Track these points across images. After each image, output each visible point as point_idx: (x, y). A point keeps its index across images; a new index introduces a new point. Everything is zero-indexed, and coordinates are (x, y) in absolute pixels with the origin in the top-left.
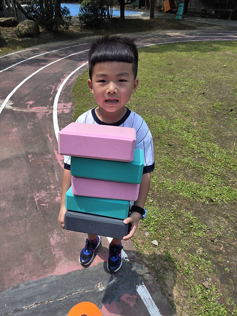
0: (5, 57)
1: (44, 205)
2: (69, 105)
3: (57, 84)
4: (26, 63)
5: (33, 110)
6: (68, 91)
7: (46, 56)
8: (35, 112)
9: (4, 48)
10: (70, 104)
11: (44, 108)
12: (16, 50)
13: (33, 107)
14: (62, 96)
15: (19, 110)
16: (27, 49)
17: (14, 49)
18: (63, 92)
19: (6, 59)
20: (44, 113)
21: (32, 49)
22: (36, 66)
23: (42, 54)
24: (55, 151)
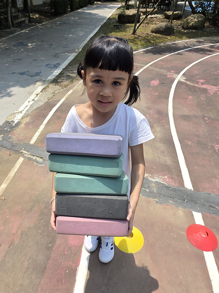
0: (174, 44)
4: (193, 50)
5: (204, 86)
8: (206, 89)
9: (172, 37)
11: (214, 87)
12: (182, 39)
13: (205, 84)
15: (192, 84)
16: (192, 40)
17: (180, 39)
19: (174, 45)
20: (215, 91)
21: (196, 40)
22: (202, 54)
23: (206, 46)
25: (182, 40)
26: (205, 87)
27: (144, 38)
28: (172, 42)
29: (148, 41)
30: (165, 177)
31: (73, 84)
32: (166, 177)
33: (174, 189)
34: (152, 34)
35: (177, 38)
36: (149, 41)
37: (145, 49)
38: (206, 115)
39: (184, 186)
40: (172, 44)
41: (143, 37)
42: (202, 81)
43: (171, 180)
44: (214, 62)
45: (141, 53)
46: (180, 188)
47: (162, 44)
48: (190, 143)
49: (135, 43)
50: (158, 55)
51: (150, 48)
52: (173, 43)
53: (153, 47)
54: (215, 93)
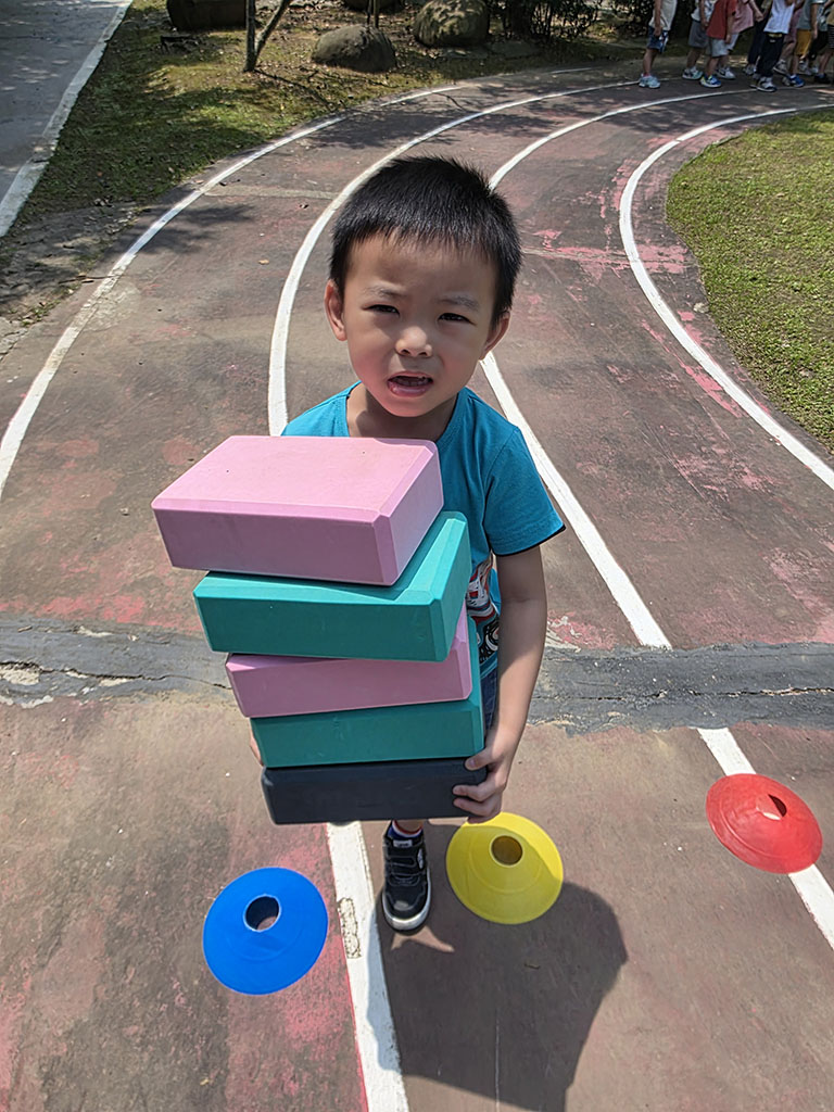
0: (408, 102)
1: (715, 488)
2: (676, 253)
3: (610, 191)
4: (482, 124)
5: (564, 253)
7: (534, 106)
8: (574, 261)
9: (393, 76)
10: (678, 251)
11: (598, 251)
12: (430, 82)
13: (563, 246)
16: (463, 84)
17: (424, 82)
19: (413, 108)
20: (604, 267)
21: (479, 85)
22: (515, 134)
23: (519, 103)
24: (683, 366)
25: (430, 86)
26: (568, 257)
27: (295, 84)
28: (400, 97)
29: (314, 96)
30: (561, 623)
31: (68, 300)
32: (564, 620)
33: (608, 660)
34: (319, 67)
35: (414, 82)
36: (316, 94)
37: (313, 129)
38: (607, 356)
39: (637, 641)
40: (401, 103)
41: (289, 82)
42: (551, 234)
43: (584, 629)
44: (563, 162)
45: (302, 144)
46: (627, 650)
47: (368, 107)
48: (594, 470)
49: (267, 105)
50: (368, 148)
51: (329, 122)
52: (404, 99)
53: (338, 120)
54: (608, 273)
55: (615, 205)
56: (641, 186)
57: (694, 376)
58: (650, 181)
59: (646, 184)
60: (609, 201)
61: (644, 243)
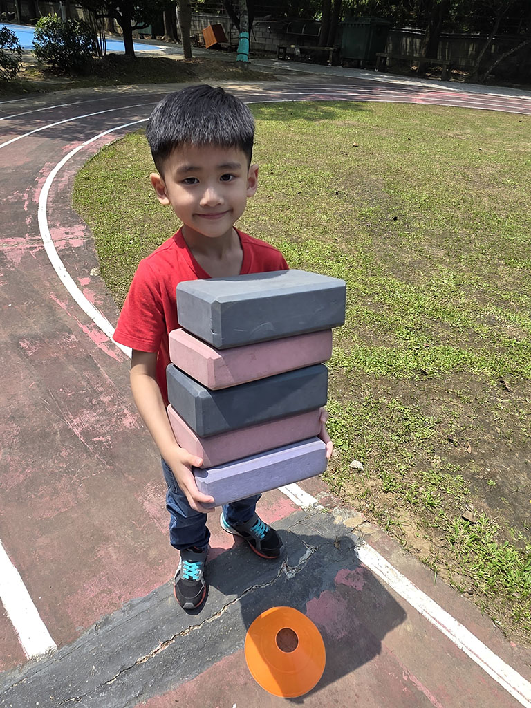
1: (101, 438)
2: (78, 230)
3: (31, 189)
6: (64, 203)
10: (80, 229)
11: (19, 239)
14: (53, 213)
18: (51, 205)
20: (23, 251)
24: (81, 326)
54: (26, 256)
55: (35, 199)
56: (56, 182)
57: (89, 333)
58: (63, 177)
59: (59, 179)
60: (31, 197)
61: (55, 226)
